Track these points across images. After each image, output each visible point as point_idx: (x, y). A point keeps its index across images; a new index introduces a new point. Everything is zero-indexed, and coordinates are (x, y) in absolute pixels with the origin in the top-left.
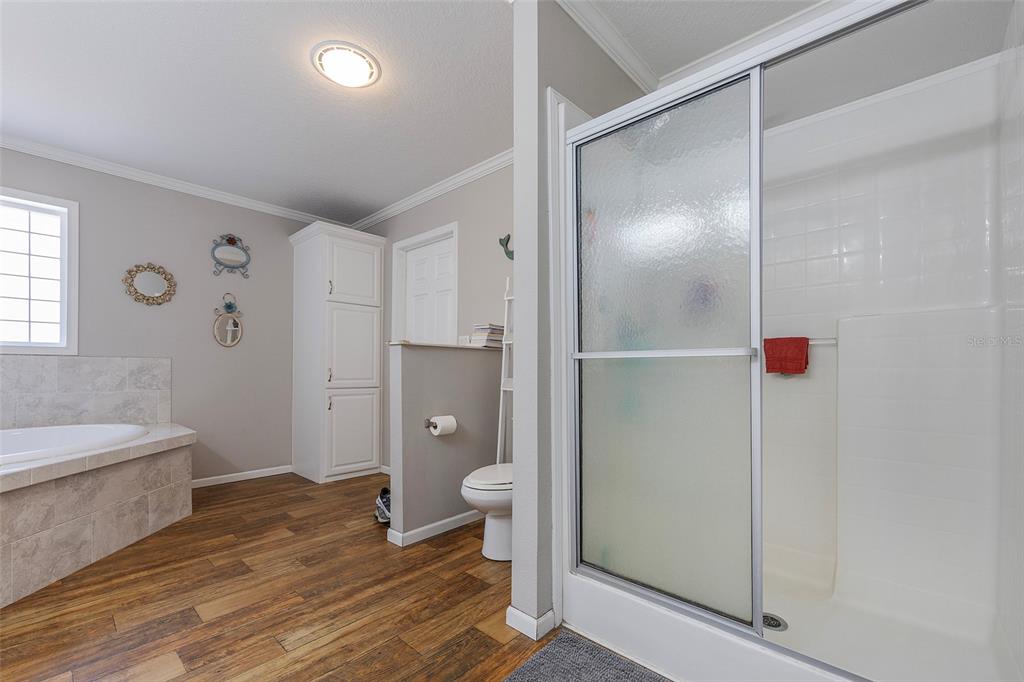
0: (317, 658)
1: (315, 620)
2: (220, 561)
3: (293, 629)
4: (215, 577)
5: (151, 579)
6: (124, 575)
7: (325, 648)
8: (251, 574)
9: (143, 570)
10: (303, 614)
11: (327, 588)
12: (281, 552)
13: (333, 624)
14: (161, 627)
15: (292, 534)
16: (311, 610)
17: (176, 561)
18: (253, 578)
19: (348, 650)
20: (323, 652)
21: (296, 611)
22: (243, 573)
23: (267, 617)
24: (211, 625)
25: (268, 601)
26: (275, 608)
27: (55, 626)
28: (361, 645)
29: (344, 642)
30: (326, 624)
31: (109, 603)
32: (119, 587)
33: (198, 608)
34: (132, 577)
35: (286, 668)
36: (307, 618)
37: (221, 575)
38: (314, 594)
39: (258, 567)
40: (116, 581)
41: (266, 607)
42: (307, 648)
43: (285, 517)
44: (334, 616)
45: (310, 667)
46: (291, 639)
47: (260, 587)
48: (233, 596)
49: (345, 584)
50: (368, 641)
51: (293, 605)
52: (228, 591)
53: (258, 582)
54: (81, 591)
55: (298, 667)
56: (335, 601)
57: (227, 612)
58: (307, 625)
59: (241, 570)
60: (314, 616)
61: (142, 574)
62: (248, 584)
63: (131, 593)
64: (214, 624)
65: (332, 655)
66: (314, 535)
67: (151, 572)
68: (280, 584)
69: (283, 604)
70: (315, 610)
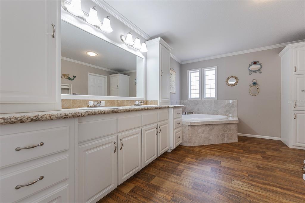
0: (237, 190)
1: (246, 182)
2: (235, 155)
3: (238, 180)
4: (231, 158)
5: (218, 152)
6: (215, 149)
7: (242, 190)
8: (239, 162)
9: (218, 149)
10: (244, 179)
11: (259, 178)
12: (253, 161)
13: (251, 187)
14: (213, 161)
15: (261, 158)
16: (248, 179)
17: (226, 151)
18: (239, 163)
19: (249, 196)
20: (241, 191)
21: (243, 177)
22: (238, 161)
23: (234, 173)
24: (221, 167)
25: (238, 170)
26: (238, 173)
27: (200, 152)
28: (254, 198)
29: (249, 193)
30: (248, 185)
31: (209, 152)
32: (212, 150)
33: (222, 162)
34: (216, 150)
35: (229, 186)
36: (244, 180)
37: (233, 158)
38: (252, 177)
39: (243, 161)
40: (213, 149)
41: (236, 171)
42: (237, 186)
43: (264, 153)
44: (253, 185)
45: (234, 191)
46: (236, 182)
47: (239, 166)
48: (231, 164)
49: (266, 180)
50: (257, 199)
51: (244, 175)
52: (231, 162)
53: (240, 164)
54: (207, 148)
55: (231, 188)
56: (257, 182)
57: (227, 166)
58: (242, 182)
59: (238, 160)
60: (247, 181)
61: (218, 150)
62: (237, 163)
63: (213, 152)
64: (222, 167)
65: (243, 193)
66: (269, 162)
67: (220, 151)
68: (244, 168)
69: (241, 173)
70: (249, 180)
